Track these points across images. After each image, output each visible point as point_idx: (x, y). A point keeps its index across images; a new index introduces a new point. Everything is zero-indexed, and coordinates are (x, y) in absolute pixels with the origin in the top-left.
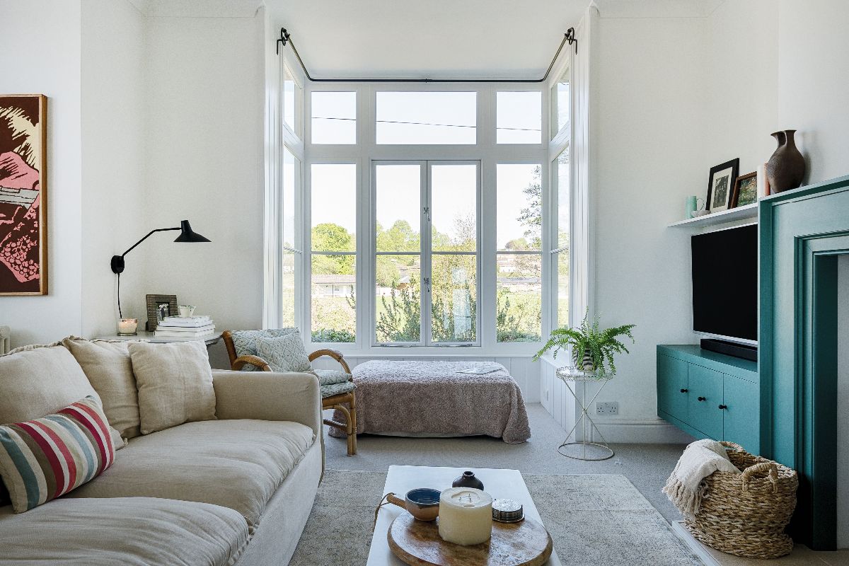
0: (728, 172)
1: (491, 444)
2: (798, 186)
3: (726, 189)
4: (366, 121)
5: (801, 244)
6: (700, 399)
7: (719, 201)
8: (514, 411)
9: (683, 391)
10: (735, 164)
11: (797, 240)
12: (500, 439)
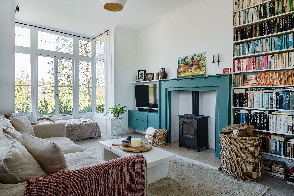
0: (143, 72)
1: (92, 140)
2: (165, 79)
3: (143, 76)
4: (35, 40)
5: (166, 89)
6: (142, 121)
7: (141, 78)
8: (98, 130)
9: (137, 120)
10: (145, 70)
11: (166, 88)
12: (94, 138)
